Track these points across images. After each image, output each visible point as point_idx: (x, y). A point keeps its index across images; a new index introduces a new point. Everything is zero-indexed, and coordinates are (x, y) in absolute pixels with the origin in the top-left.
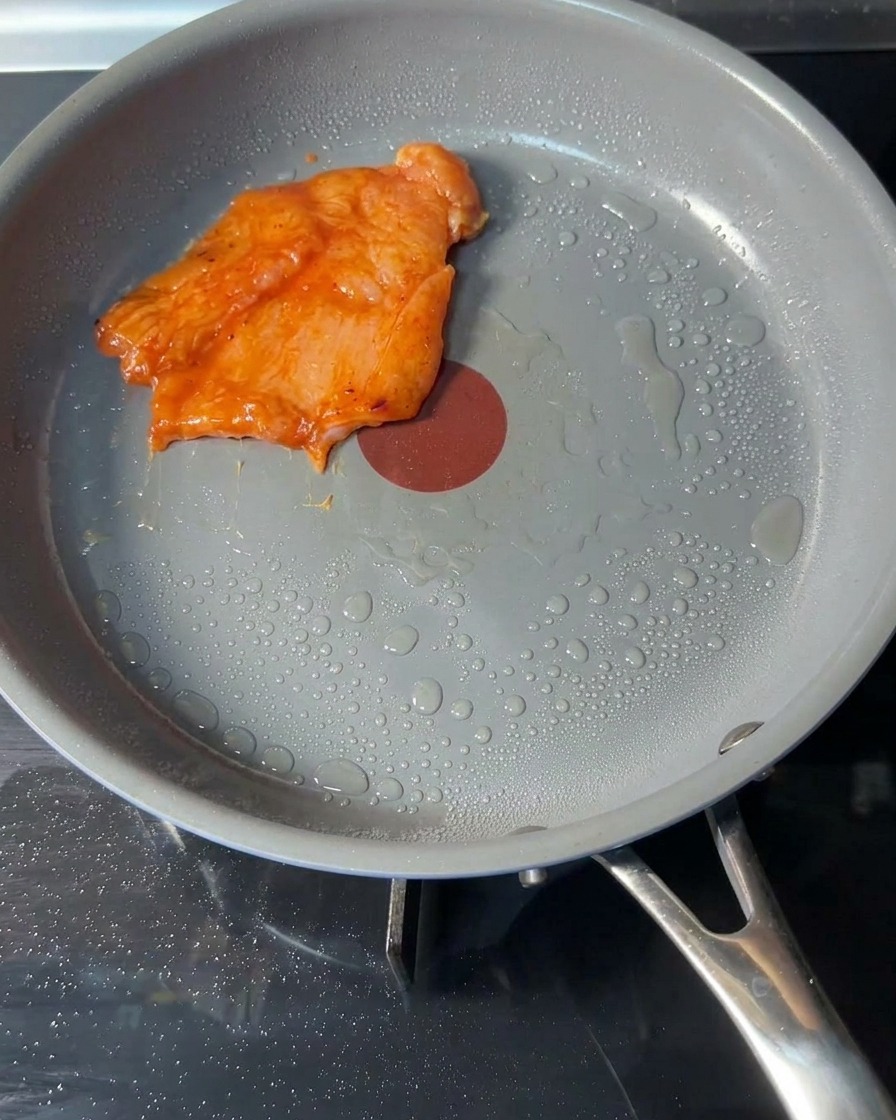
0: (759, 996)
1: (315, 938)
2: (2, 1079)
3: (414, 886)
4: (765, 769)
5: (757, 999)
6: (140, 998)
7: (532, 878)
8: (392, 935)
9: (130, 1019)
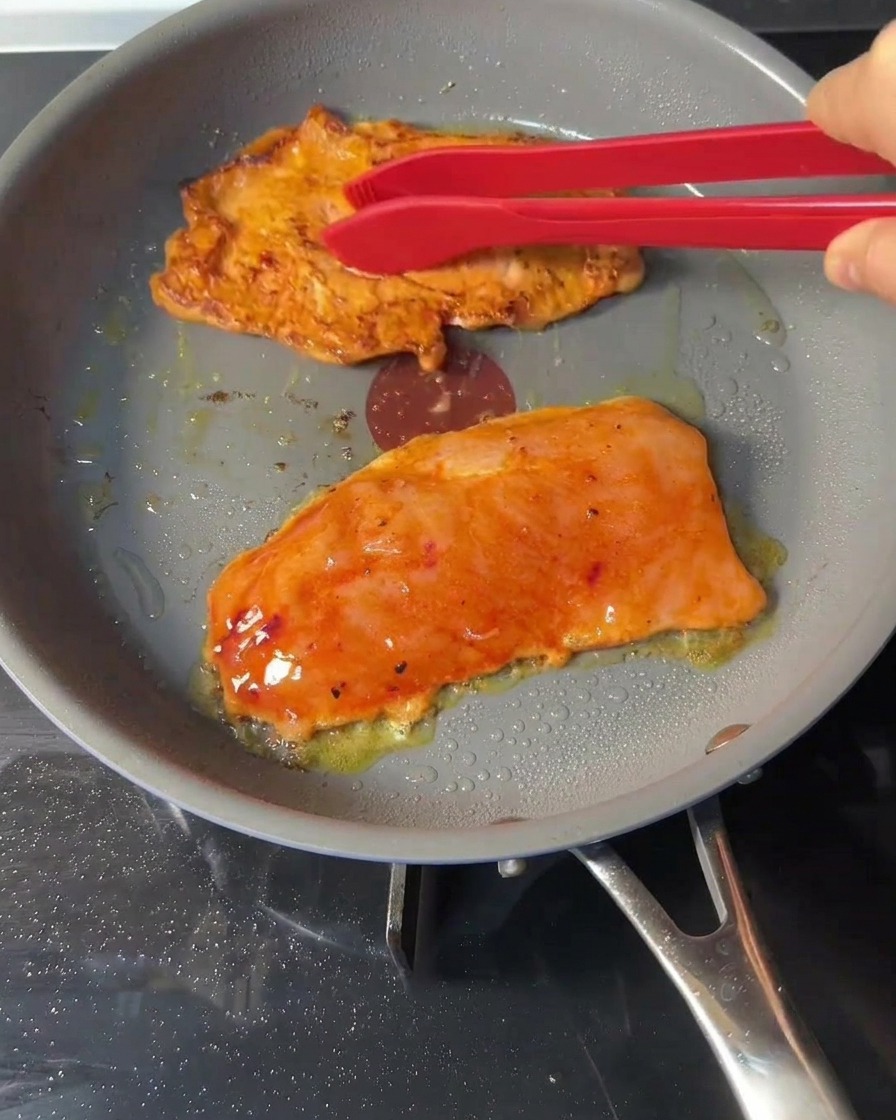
0: (725, 1002)
1: (315, 924)
2: (4, 1066)
3: (413, 871)
4: (750, 772)
5: (724, 1005)
6: (140, 984)
7: (511, 868)
8: (392, 920)
9: (130, 1005)
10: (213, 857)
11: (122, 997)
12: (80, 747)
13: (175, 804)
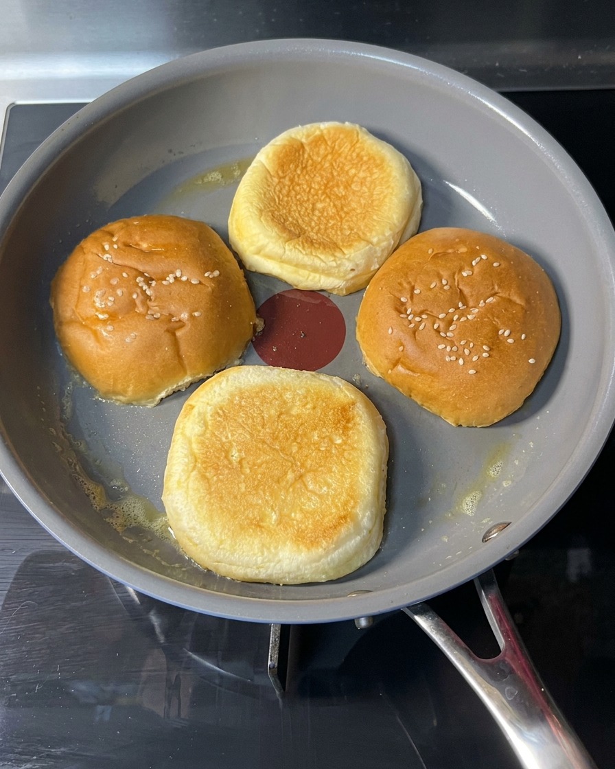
0: (510, 699)
4: (512, 552)
5: (508, 701)
6: (110, 702)
7: (363, 623)
9: (104, 713)
10: (155, 620)
11: (100, 708)
12: (66, 548)
13: (131, 587)
